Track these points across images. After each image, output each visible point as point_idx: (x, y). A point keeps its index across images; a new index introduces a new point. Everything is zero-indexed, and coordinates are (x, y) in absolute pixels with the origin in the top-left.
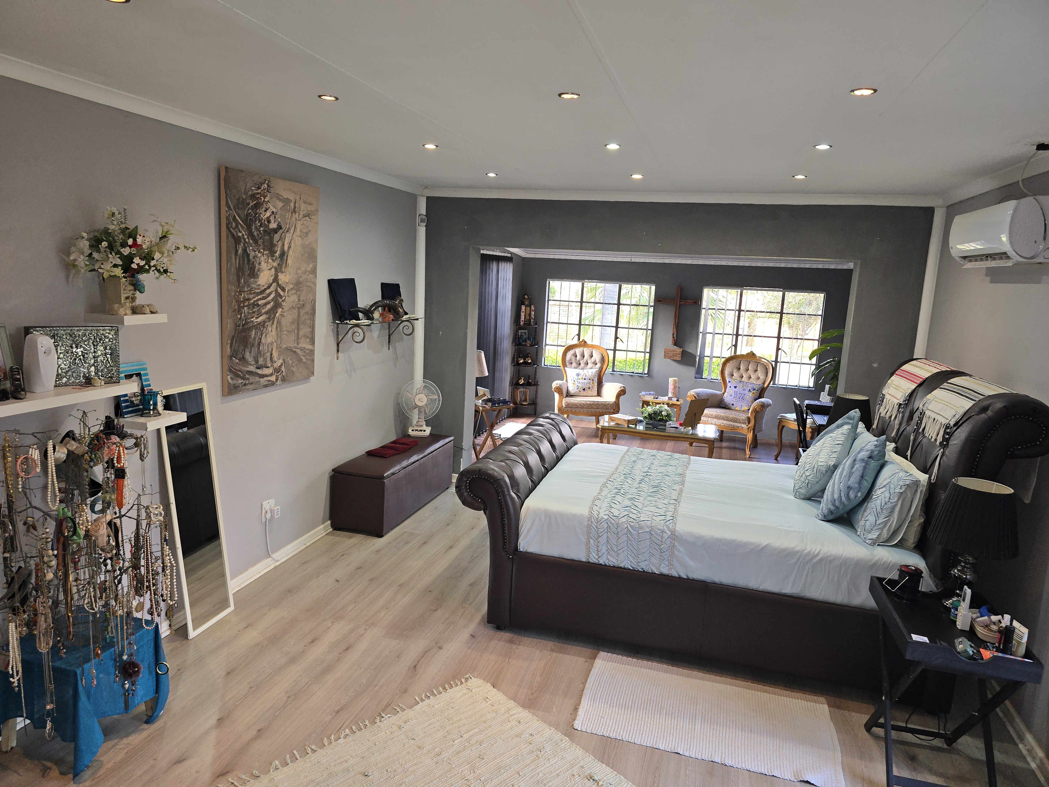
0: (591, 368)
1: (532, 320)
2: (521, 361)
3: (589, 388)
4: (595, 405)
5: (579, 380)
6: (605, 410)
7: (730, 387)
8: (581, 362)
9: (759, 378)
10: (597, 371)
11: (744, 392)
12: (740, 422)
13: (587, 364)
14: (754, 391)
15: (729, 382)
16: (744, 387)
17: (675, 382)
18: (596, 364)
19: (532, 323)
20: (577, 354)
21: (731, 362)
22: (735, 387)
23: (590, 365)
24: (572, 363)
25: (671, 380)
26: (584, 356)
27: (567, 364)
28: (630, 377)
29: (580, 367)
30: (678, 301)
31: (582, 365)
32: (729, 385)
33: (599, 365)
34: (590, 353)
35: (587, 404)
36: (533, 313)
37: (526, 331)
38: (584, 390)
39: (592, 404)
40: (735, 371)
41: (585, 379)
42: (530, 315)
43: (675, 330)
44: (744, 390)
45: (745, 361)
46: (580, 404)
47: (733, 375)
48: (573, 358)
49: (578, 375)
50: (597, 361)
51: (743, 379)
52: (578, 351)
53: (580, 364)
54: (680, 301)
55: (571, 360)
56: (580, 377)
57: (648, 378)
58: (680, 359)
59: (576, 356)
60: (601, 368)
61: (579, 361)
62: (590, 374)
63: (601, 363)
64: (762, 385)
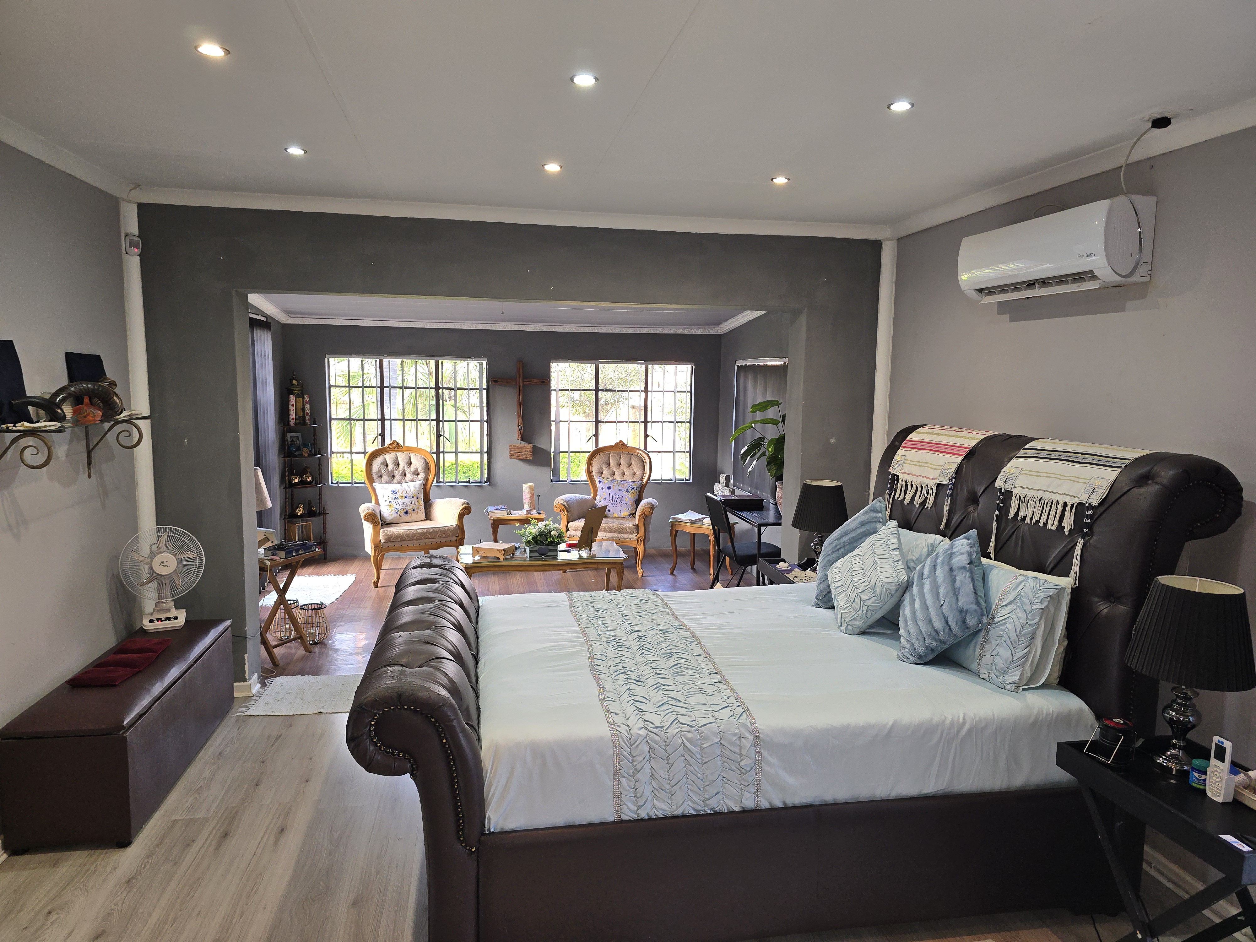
0: (412, 481)
1: (307, 418)
2: (296, 481)
3: (414, 510)
4: (430, 533)
5: (397, 500)
6: (445, 539)
7: (602, 489)
8: (396, 473)
9: (634, 474)
10: (421, 484)
11: (620, 493)
12: (627, 533)
13: (405, 475)
14: (633, 491)
15: (600, 482)
16: (620, 487)
17: (531, 489)
18: (418, 474)
19: (308, 422)
20: (388, 462)
21: (598, 456)
22: (609, 488)
23: (409, 476)
24: (381, 476)
25: (526, 487)
26: (398, 465)
27: (375, 478)
28: (465, 489)
29: (395, 480)
30: (521, 381)
31: (398, 477)
32: (599, 486)
33: (422, 475)
34: (407, 458)
35: (418, 533)
36: (308, 406)
37: (299, 434)
38: (406, 513)
39: (426, 532)
40: (604, 468)
41: (406, 497)
42: (303, 409)
43: (521, 420)
44: (620, 490)
45: (615, 453)
46: (408, 535)
47: (602, 473)
48: (383, 468)
49: (394, 492)
50: (419, 470)
51: (616, 477)
52: (389, 457)
53: (394, 476)
54: (523, 381)
55: (380, 471)
56: (398, 495)
57: (489, 487)
58: (531, 458)
59: (387, 466)
60: (426, 480)
61: (392, 471)
62: (413, 489)
63: (425, 472)
64: (640, 482)
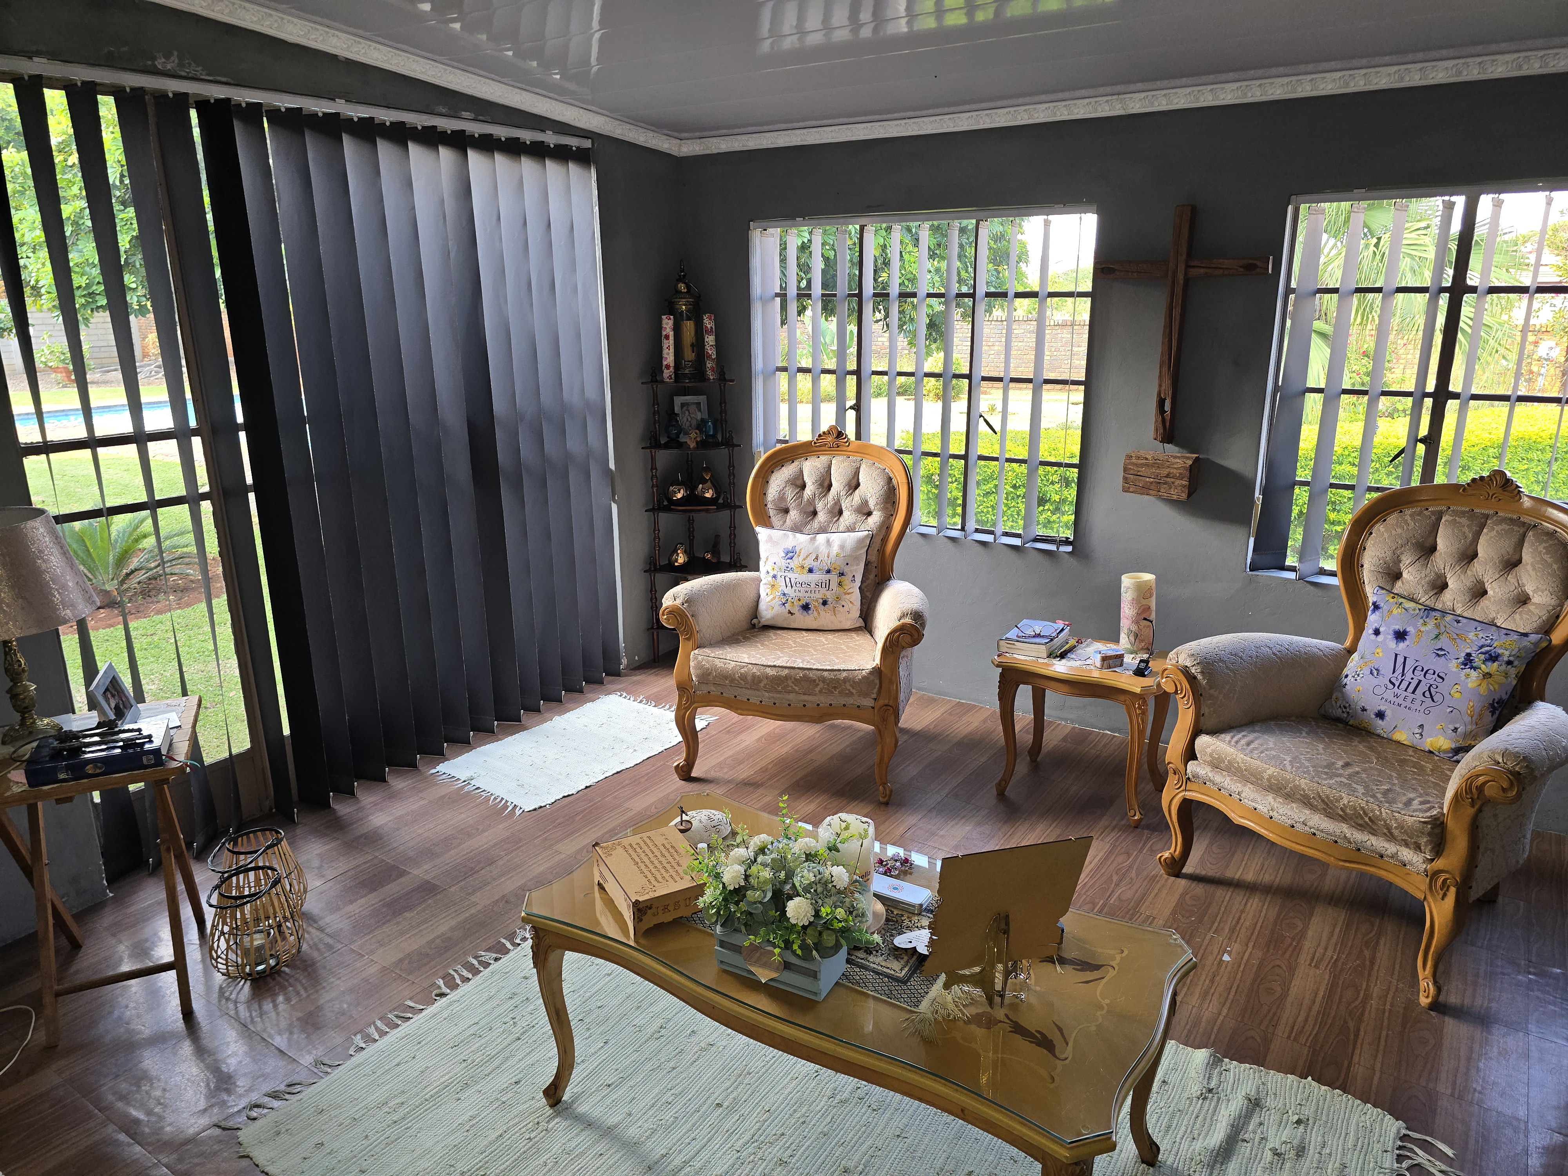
0: (851, 529)
1: (709, 364)
4: (796, 681)
5: (789, 575)
6: (842, 701)
7: (1377, 632)
8: (820, 506)
9: (1523, 600)
10: (861, 541)
11: (1438, 665)
12: (1390, 836)
13: (840, 512)
15: (1376, 607)
16: (1444, 642)
18: (869, 514)
19: (709, 373)
20: (806, 478)
21: (1392, 519)
22: (1400, 636)
23: (848, 516)
24: (786, 511)
25: (1127, 581)
26: (830, 485)
27: (772, 513)
28: (1012, 554)
29: (815, 524)
30: (1181, 267)
31: (822, 516)
32: (1373, 620)
33: (876, 518)
34: (849, 473)
35: (767, 677)
36: (710, 340)
38: (806, 607)
40: (1406, 559)
41: (811, 571)
42: (699, 345)
43: (1167, 383)
44: (1440, 653)
45: (1463, 514)
46: (743, 677)
47: (1398, 576)
48: (790, 493)
50: (872, 504)
51: (1450, 598)
52: (810, 468)
54: (1188, 267)
55: (782, 498)
56: (795, 563)
58: (1184, 496)
59: (803, 486)
60: (886, 527)
61: (811, 502)
62: (835, 549)
63: (884, 509)
64: (1534, 638)
